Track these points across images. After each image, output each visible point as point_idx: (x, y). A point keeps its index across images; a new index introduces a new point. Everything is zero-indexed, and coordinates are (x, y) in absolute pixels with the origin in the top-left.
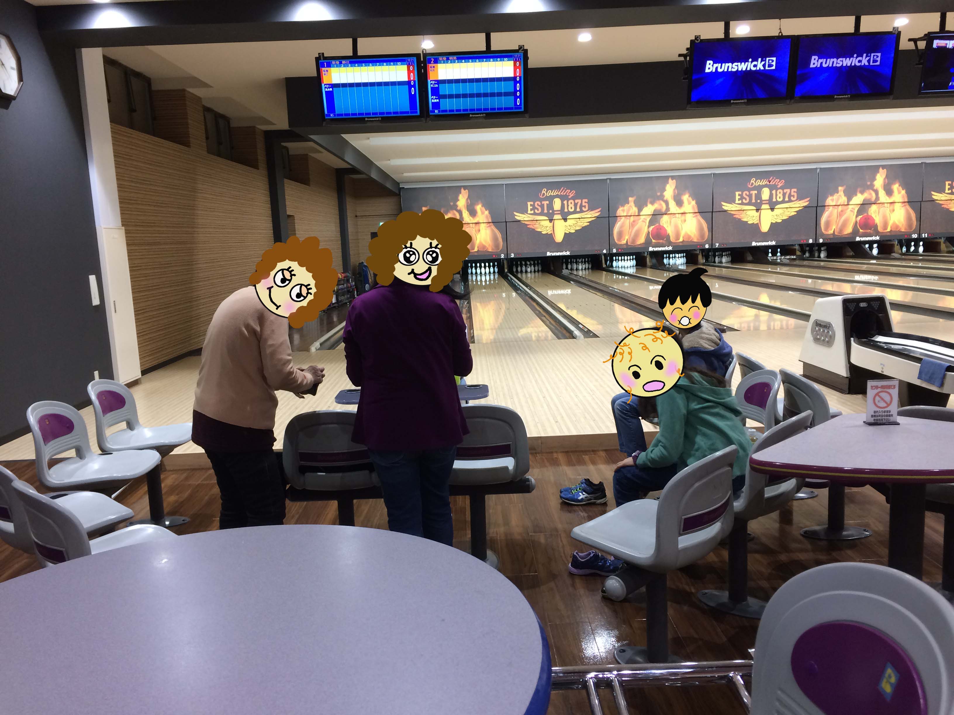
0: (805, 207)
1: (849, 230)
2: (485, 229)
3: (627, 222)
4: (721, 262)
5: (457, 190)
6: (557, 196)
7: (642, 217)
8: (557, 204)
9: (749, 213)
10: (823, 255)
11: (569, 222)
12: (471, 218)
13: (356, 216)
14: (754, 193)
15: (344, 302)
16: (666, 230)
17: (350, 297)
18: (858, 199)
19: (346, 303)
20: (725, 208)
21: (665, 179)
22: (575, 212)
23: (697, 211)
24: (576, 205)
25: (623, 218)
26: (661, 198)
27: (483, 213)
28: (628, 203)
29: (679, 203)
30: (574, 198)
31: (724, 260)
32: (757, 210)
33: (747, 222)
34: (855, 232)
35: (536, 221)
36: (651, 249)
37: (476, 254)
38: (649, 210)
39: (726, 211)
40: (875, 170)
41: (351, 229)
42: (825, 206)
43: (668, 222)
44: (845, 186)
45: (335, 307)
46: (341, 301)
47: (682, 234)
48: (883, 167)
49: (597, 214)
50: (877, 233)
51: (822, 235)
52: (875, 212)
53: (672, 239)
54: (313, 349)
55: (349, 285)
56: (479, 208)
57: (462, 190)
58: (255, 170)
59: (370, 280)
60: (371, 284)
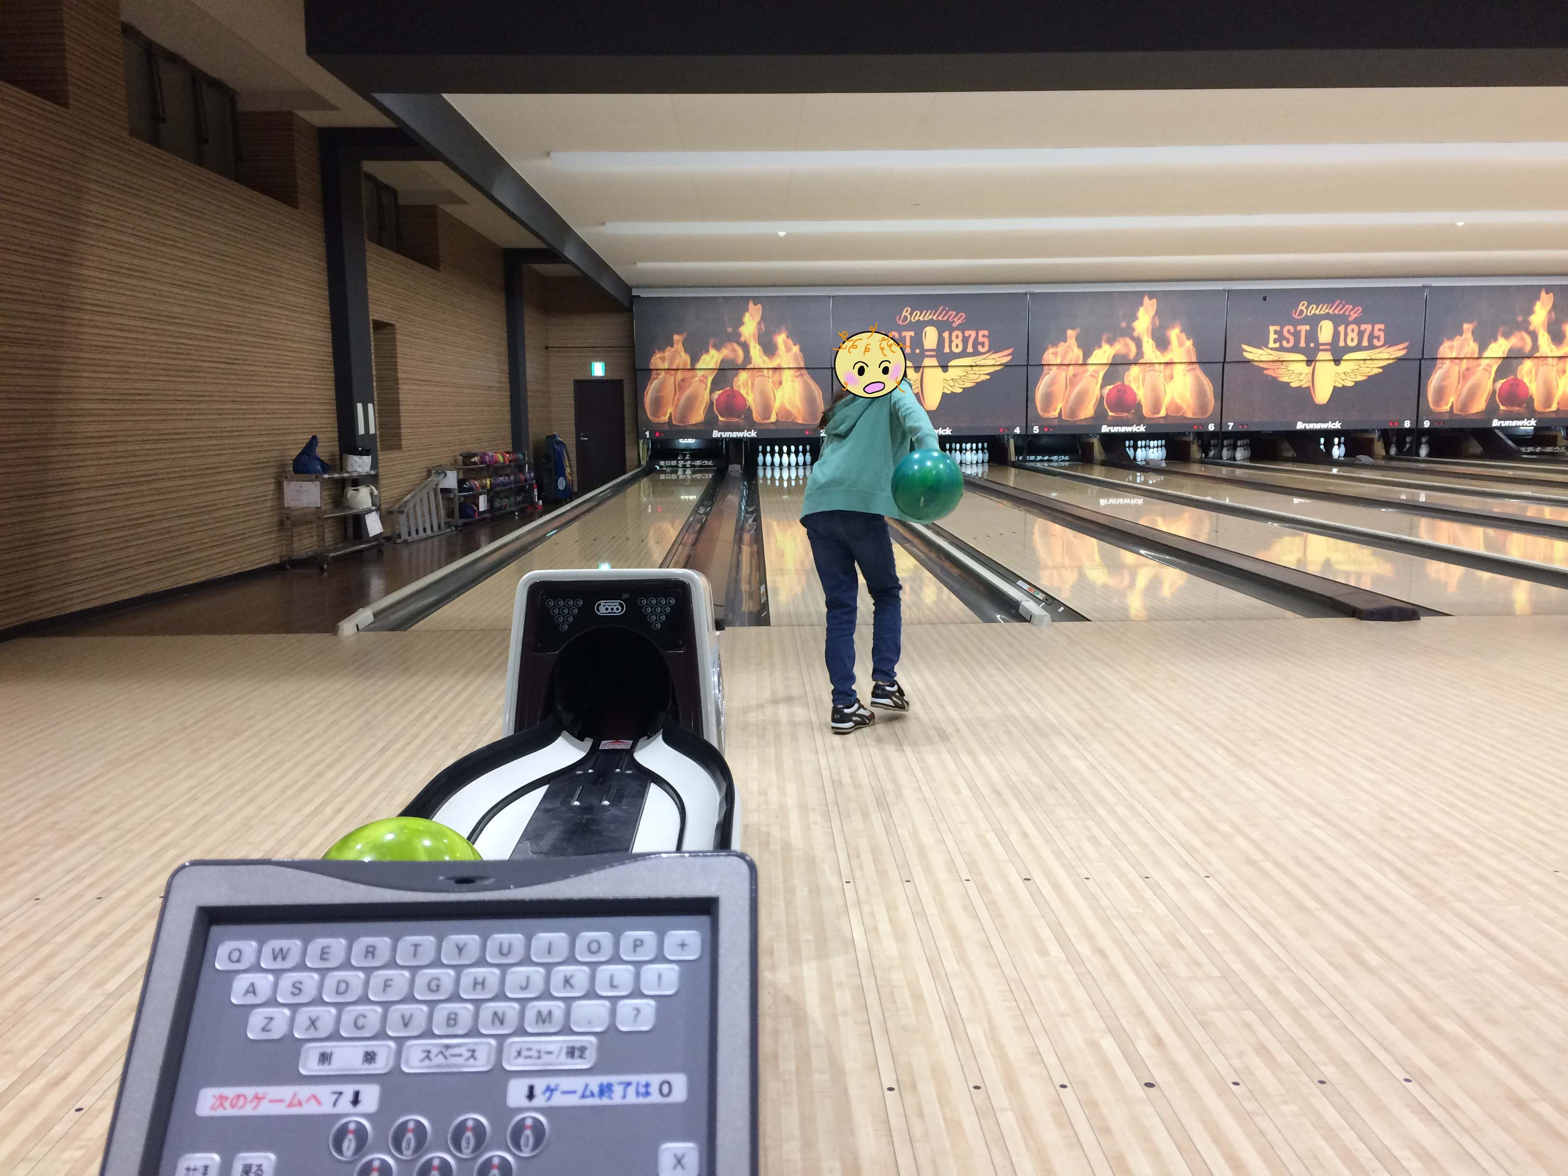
0: (1399, 359)
1: (1479, 406)
2: (793, 381)
3: (1063, 375)
4: (1234, 459)
5: (741, 304)
6: (931, 323)
7: (1091, 369)
8: (930, 337)
9: (1293, 367)
10: (1424, 451)
11: (952, 373)
12: (766, 358)
13: (547, 348)
14: (1304, 328)
15: (508, 509)
16: (1134, 394)
17: (523, 501)
18: (1499, 348)
19: (513, 513)
20: (1248, 356)
21: (1137, 299)
22: (964, 354)
23: (1194, 359)
24: (965, 340)
25: (1055, 368)
26: (1129, 332)
27: (788, 350)
28: (1065, 342)
29: (1162, 344)
30: (962, 328)
31: (1240, 454)
32: (1309, 362)
33: (1289, 383)
34: (1491, 410)
36: (1105, 429)
37: (773, 427)
38: (1103, 354)
39: (1249, 362)
40: (1532, 294)
41: (532, 370)
42: (1436, 359)
43: (1138, 378)
44: (1475, 323)
45: (485, 519)
46: (500, 509)
47: (1166, 401)
48: (1549, 289)
49: (1005, 360)
50: (1531, 413)
51: (1430, 414)
52: (1529, 373)
53: (1146, 411)
54: (347, 627)
55: (522, 477)
56: (781, 339)
57: (751, 305)
58: (285, 207)
59: (568, 470)
60: (569, 477)
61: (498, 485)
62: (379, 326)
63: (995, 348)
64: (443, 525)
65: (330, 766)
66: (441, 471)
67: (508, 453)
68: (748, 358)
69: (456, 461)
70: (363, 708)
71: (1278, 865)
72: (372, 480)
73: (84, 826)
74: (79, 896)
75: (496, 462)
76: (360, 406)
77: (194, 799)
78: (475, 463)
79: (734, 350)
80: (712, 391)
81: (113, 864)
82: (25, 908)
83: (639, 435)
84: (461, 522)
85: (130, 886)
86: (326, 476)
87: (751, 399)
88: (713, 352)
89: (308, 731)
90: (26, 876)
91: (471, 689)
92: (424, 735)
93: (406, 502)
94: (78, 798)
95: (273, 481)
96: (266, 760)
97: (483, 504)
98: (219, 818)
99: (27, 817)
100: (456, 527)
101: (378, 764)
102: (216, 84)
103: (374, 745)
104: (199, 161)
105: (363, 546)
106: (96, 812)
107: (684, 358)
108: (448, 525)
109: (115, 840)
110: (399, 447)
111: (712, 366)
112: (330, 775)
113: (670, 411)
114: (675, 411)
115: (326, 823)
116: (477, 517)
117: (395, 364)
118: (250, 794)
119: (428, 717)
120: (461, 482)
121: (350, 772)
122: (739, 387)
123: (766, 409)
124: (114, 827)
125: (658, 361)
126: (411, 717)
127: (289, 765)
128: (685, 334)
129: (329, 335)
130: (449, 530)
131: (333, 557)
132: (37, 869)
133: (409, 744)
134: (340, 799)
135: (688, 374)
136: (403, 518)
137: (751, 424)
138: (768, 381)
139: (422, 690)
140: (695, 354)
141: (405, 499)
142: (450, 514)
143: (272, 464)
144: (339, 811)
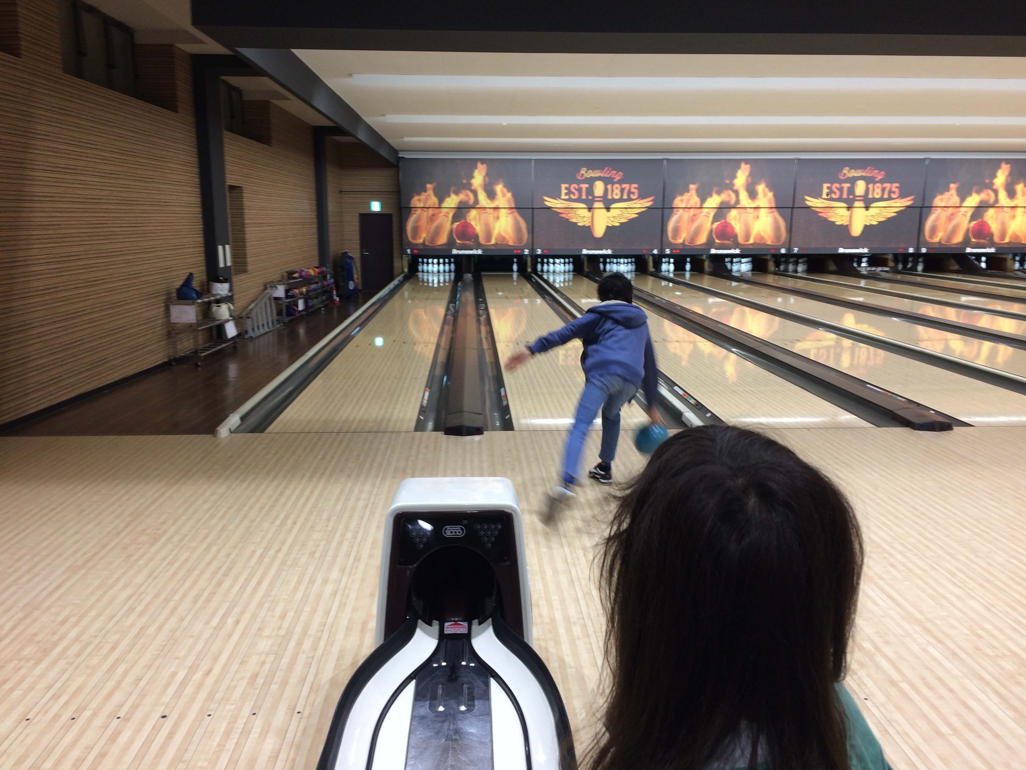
0: (908, 207)
1: (958, 238)
2: (507, 217)
3: (687, 215)
4: (796, 271)
5: (472, 164)
6: (599, 179)
7: (705, 211)
8: (599, 189)
9: (838, 211)
10: (920, 268)
11: (613, 212)
12: (489, 201)
13: (341, 192)
14: (846, 186)
15: (317, 307)
16: (733, 228)
17: (327, 300)
18: (973, 200)
19: (320, 308)
20: (809, 203)
21: (736, 164)
22: (621, 200)
23: (773, 206)
24: (622, 191)
25: (681, 210)
26: (731, 187)
27: (504, 195)
28: (688, 192)
29: (753, 195)
30: (620, 182)
31: (800, 268)
32: (849, 208)
33: (834, 222)
34: (966, 242)
35: (569, 210)
36: (713, 251)
37: (493, 247)
38: (714, 201)
39: (809, 207)
40: (996, 164)
41: (331, 207)
42: (932, 207)
43: (736, 218)
44: (958, 184)
45: (302, 315)
46: (312, 307)
47: (754, 233)
48: (1007, 161)
49: (649, 204)
50: (992, 244)
51: (926, 244)
52: (992, 217)
53: (741, 240)
54: (224, 431)
55: (325, 283)
56: (499, 188)
57: (479, 165)
58: (168, 112)
59: (355, 276)
60: (356, 281)
61: (311, 291)
62: (232, 188)
63: (642, 196)
64: (275, 322)
65: (226, 575)
66: (273, 285)
67: (316, 268)
68: (477, 201)
69: (282, 276)
70: (243, 513)
71: (913, 686)
72: (229, 299)
73: (56, 638)
74: (57, 716)
75: (310, 275)
76: (220, 248)
77: (131, 610)
78: (296, 278)
79: (467, 195)
80: (453, 223)
81: (80, 680)
82: (19, 729)
83: (403, 252)
84: (287, 319)
85: (93, 705)
86: (199, 301)
87: (479, 228)
88: (453, 196)
89: (206, 537)
90: (17, 693)
91: (316, 493)
92: (289, 541)
93: (251, 310)
94: (49, 608)
95: (162, 305)
96: (180, 568)
97: (301, 305)
98: (152, 630)
99: (13, 629)
100: (284, 323)
101: (259, 573)
102: (120, 25)
103: (254, 552)
104: (110, 84)
105: (224, 345)
106: (63, 623)
107: (433, 200)
108: (279, 321)
109: (78, 655)
110: (245, 271)
111: (453, 206)
112: (226, 584)
113: (424, 235)
114: (427, 236)
115: (230, 635)
116: (298, 315)
117: (242, 214)
118: (172, 604)
119: (289, 522)
120: (287, 291)
121: (242, 579)
122: (470, 220)
123: (489, 235)
124: (77, 639)
125: (416, 201)
126: (278, 523)
127: (196, 572)
128: (434, 184)
129: (199, 199)
130: (278, 326)
131: (205, 356)
132: (25, 685)
133: (279, 551)
134: (237, 610)
135: (436, 211)
136: (249, 322)
137: (478, 245)
138: (490, 215)
139: (282, 493)
140: (441, 197)
141: (250, 307)
142: (279, 313)
143: (162, 293)
144: (237, 622)
